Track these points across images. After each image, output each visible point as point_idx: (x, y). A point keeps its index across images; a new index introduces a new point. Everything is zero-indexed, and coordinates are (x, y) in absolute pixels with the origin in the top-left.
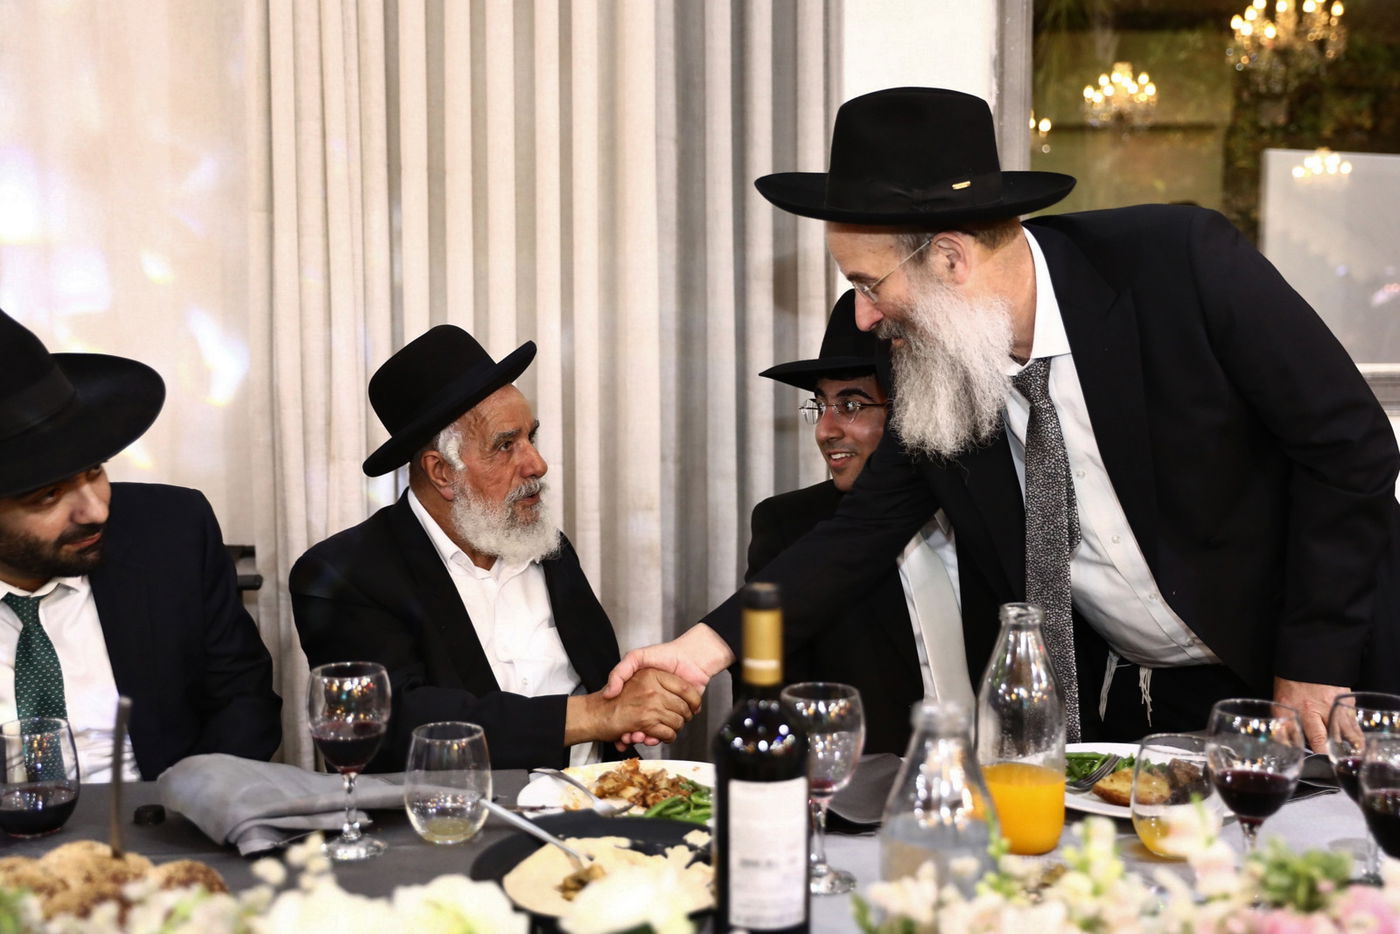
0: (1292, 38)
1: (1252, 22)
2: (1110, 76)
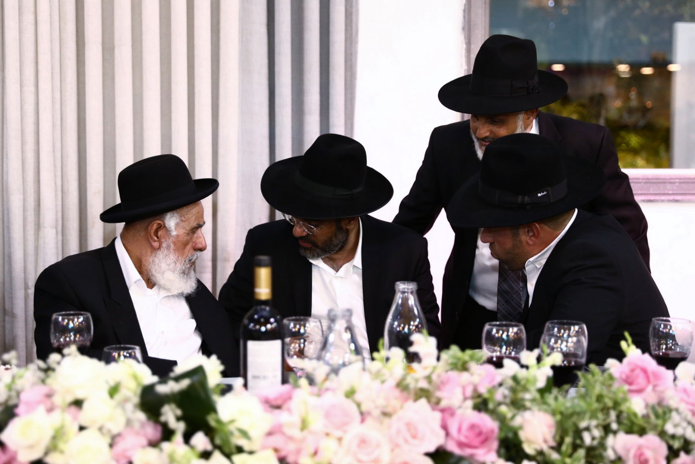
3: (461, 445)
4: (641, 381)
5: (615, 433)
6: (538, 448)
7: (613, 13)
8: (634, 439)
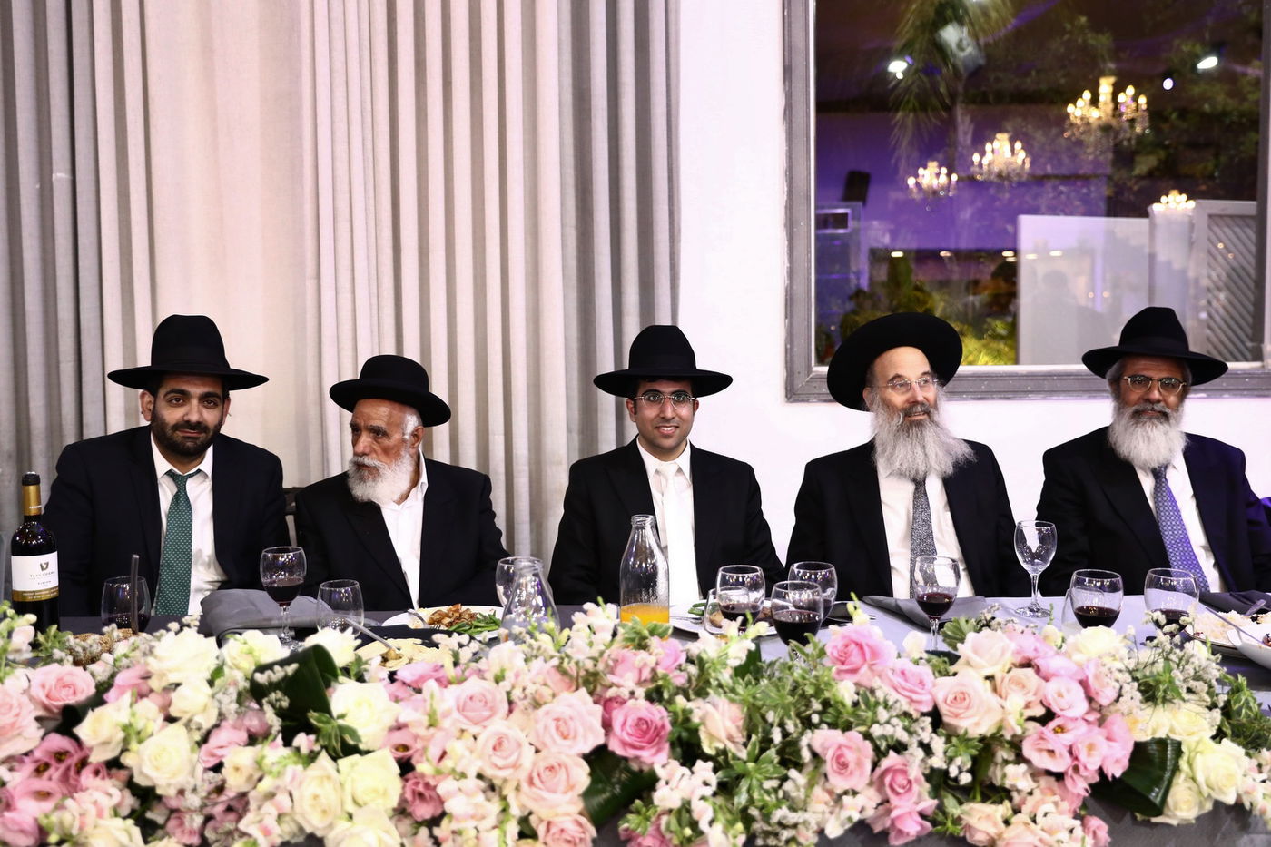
0: (1110, 118)
1: (1081, 108)
2: (992, 144)
3: (625, 744)
4: (855, 658)
5: (817, 726)
6: (721, 746)
7: (979, 204)
8: (836, 735)
